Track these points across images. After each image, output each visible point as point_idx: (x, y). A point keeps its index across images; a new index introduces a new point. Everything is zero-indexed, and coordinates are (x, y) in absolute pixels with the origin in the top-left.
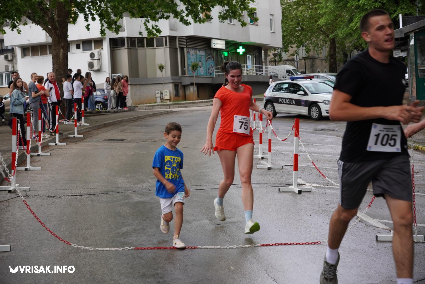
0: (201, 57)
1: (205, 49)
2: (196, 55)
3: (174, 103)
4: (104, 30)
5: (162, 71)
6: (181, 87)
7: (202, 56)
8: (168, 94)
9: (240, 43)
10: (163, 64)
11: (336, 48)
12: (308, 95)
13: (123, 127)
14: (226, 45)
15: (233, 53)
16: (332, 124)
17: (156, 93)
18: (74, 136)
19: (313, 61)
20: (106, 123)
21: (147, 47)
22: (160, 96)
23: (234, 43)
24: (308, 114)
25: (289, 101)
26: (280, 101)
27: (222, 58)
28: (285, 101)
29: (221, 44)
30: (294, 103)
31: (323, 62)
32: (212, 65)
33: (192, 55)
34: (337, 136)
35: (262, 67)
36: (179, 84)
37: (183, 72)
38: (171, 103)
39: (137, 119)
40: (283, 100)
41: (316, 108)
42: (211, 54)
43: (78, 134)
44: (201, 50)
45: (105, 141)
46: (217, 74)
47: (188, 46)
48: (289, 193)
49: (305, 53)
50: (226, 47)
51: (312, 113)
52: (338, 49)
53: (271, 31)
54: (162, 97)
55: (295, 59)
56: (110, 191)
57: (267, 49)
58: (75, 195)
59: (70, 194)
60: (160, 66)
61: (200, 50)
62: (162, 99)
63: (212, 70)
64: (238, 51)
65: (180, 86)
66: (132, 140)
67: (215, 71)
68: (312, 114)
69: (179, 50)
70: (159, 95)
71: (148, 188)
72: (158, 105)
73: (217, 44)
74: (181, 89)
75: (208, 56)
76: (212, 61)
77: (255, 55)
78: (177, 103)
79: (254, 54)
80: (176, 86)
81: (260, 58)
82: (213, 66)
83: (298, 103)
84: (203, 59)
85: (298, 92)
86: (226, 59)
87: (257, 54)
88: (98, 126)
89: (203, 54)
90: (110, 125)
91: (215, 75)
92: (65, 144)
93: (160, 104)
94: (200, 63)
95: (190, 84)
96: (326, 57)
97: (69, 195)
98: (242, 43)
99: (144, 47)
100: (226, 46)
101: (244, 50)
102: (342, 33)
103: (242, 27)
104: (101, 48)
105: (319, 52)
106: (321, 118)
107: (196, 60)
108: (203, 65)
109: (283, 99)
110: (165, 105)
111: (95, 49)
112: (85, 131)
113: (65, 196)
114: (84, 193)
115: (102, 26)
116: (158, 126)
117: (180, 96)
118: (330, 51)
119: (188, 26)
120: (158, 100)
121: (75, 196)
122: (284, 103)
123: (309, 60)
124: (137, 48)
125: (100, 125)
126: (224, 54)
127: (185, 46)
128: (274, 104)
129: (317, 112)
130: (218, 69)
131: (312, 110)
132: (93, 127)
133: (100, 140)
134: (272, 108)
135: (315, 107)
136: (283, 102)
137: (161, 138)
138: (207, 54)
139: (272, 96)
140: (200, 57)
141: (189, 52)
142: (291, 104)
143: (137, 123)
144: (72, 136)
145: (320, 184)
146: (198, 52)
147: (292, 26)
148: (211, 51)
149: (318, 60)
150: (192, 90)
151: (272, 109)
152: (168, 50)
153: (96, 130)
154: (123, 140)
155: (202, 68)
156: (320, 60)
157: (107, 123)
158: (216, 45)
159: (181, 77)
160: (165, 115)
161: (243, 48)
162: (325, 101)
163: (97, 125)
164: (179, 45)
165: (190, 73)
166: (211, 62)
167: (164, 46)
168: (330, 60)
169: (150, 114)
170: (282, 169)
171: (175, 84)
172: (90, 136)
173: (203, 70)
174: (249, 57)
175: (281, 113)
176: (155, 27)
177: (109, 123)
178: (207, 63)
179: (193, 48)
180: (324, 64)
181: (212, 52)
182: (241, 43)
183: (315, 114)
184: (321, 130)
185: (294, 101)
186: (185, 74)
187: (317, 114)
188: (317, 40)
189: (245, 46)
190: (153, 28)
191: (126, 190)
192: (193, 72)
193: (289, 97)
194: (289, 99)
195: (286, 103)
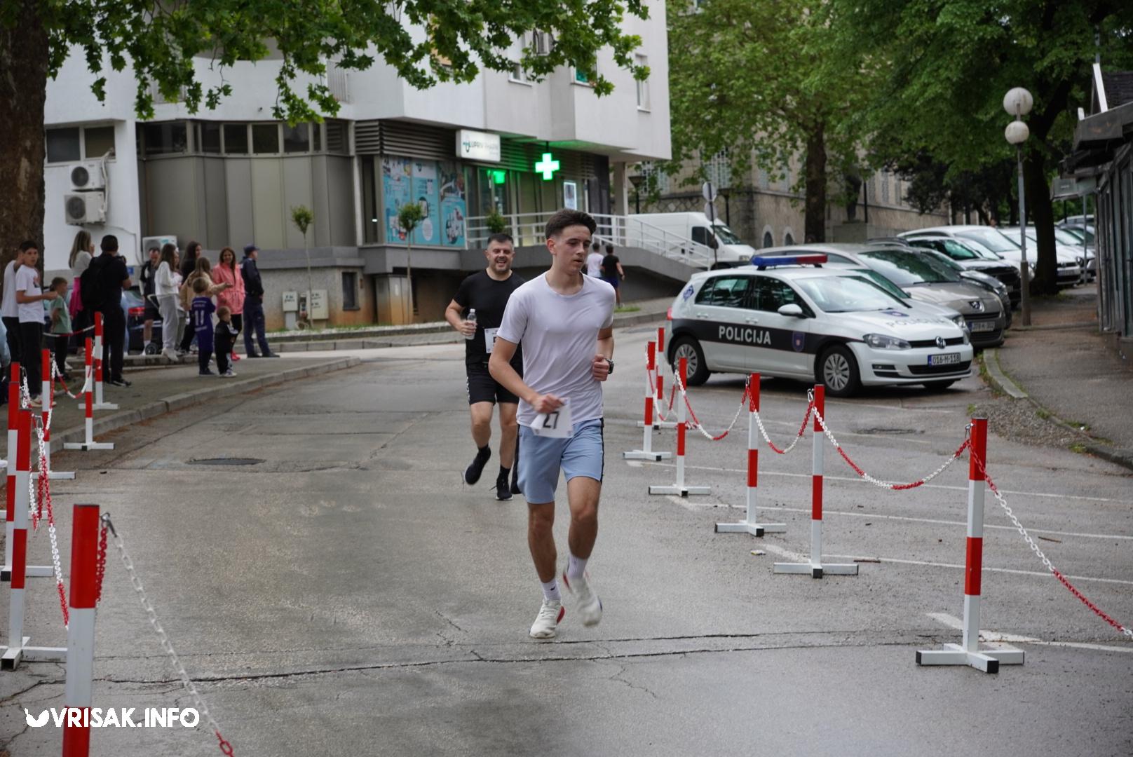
0: (426, 187)
1: (437, 162)
2: (411, 180)
3: (343, 331)
4: (150, 97)
5: (304, 230)
6: (361, 280)
7: (429, 184)
8: (323, 302)
9: (544, 144)
10: (308, 208)
11: (827, 162)
12: (813, 316)
13: (227, 415)
14: (502, 148)
15: (522, 173)
16: (899, 411)
17: (284, 298)
18: (84, 448)
19: (751, 201)
20: (170, 400)
21: (256, 151)
22: (295, 308)
23: (524, 144)
24: (813, 377)
25: (749, 336)
26: (721, 333)
27: (487, 191)
28: (739, 335)
29: (487, 146)
30: (768, 340)
31: (781, 205)
32: (457, 213)
33: (399, 180)
34: (939, 453)
35: (609, 221)
36: (355, 270)
37: (372, 233)
38: (334, 331)
39: (257, 387)
40: (730, 332)
41: (842, 359)
42: (453, 177)
43: (95, 439)
44: (425, 165)
45: (198, 466)
46: (473, 240)
47: (385, 152)
48: (955, 670)
49: (730, 176)
50: (502, 156)
51: (829, 374)
52: (830, 164)
53: (639, 108)
54: (301, 312)
55: (706, 194)
56: (347, 662)
57: (624, 163)
58: (235, 675)
59: (215, 672)
60: (298, 213)
61: (421, 163)
62: (304, 320)
63: (457, 228)
64: (539, 167)
65: (359, 277)
66: (283, 463)
67: (468, 232)
68: (829, 377)
69: (356, 163)
70: (292, 306)
71: (472, 648)
72: (292, 339)
73: (476, 144)
74: (362, 287)
75: (446, 183)
76: (460, 200)
77: (588, 181)
78: (353, 330)
79: (586, 178)
80: (349, 277)
81: (604, 192)
82: (461, 214)
83: (782, 340)
84: (429, 193)
85: (782, 305)
86: (501, 193)
87: (594, 178)
88: (146, 411)
89: (430, 178)
90: (183, 408)
91: (468, 242)
92: (71, 474)
93: (299, 333)
94: (424, 204)
95: (390, 270)
96: (794, 188)
97: (212, 675)
98: (550, 144)
99: (245, 151)
100: (502, 152)
101: (556, 166)
102: (877, 118)
103: (596, 95)
104: (107, 154)
105: (779, 173)
106: (857, 391)
107: (409, 196)
108: (432, 213)
109: (730, 328)
110: (315, 338)
111: (87, 156)
112: (111, 427)
113: (200, 680)
114: (262, 670)
115: (144, 84)
116: (339, 412)
117: (359, 309)
118: (807, 172)
119: (425, 90)
120: (291, 321)
121: (234, 682)
122: (733, 342)
123: (737, 198)
124: (225, 155)
125: (153, 408)
126: (494, 177)
127: (378, 152)
128: (703, 343)
129: (846, 369)
130: (478, 226)
131: (827, 363)
132: (131, 415)
133: (178, 462)
134: (694, 354)
135: (837, 356)
136: (730, 338)
137: (375, 458)
138: (443, 175)
139: (695, 318)
140: (422, 187)
141: (389, 170)
142: (756, 345)
143: (267, 402)
144: (78, 446)
145: (1028, 635)
146: (415, 168)
147: (695, 92)
148: (455, 169)
149: (766, 199)
150: (399, 290)
151: (694, 358)
152: (323, 162)
153: (142, 423)
154: (253, 462)
155: (427, 221)
156: (772, 200)
157: (174, 403)
158: (471, 149)
159: (361, 249)
160: (340, 372)
161: (554, 159)
162: (870, 338)
163: (144, 407)
164: (357, 147)
165: (392, 237)
166: (456, 204)
167: (311, 151)
168: (808, 201)
169: (298, 372)
170: (857, 574)
171: (342, 271)
172: (133, 446)
173: (431, 227)
174: (569, 187)
175: (723, 372)
176: (318, 93)
177: (178, 402)
178: (444, 204)
179: (400, 157)
180: (785, 210)
181: (459, 171)
182: (547, 142)
183: (837, 376)
184: (870, 431)
185: (767, 333)
186: (376, 240)
187: (846, 376)
188: (770, 136)
189: (558, 153)
190: (312, 95)
191: (400, 657)
192: (400, 233)
193: (751, 323)
194: (753, 328)
195: (742, 339)
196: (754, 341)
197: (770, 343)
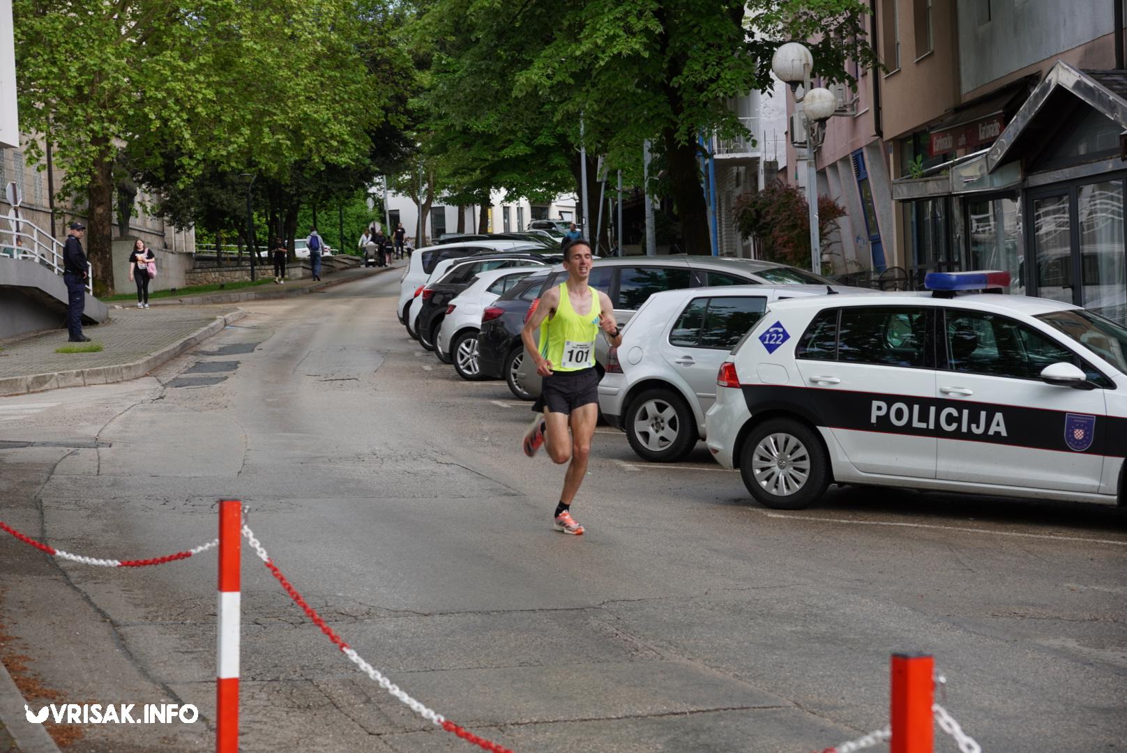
24: (1116, 498)
25: (950, 420)
26: (875, 414)
28: (924, 418)
30: (999, 428)
40: (899, 412)
109: (899, 405)
122: (908, 430)
128: (825, 431)
134: (803, 451)
136: (900, 424)
142: (970, 436)
151: (801, 459)
185: (999, 416)
193: (952, 396)
194: (960, 405)
195: (932, 426)
196: (964, 429)
197: (1004, 433)
